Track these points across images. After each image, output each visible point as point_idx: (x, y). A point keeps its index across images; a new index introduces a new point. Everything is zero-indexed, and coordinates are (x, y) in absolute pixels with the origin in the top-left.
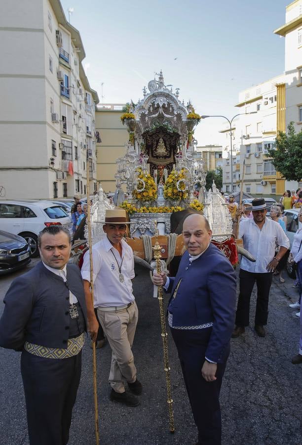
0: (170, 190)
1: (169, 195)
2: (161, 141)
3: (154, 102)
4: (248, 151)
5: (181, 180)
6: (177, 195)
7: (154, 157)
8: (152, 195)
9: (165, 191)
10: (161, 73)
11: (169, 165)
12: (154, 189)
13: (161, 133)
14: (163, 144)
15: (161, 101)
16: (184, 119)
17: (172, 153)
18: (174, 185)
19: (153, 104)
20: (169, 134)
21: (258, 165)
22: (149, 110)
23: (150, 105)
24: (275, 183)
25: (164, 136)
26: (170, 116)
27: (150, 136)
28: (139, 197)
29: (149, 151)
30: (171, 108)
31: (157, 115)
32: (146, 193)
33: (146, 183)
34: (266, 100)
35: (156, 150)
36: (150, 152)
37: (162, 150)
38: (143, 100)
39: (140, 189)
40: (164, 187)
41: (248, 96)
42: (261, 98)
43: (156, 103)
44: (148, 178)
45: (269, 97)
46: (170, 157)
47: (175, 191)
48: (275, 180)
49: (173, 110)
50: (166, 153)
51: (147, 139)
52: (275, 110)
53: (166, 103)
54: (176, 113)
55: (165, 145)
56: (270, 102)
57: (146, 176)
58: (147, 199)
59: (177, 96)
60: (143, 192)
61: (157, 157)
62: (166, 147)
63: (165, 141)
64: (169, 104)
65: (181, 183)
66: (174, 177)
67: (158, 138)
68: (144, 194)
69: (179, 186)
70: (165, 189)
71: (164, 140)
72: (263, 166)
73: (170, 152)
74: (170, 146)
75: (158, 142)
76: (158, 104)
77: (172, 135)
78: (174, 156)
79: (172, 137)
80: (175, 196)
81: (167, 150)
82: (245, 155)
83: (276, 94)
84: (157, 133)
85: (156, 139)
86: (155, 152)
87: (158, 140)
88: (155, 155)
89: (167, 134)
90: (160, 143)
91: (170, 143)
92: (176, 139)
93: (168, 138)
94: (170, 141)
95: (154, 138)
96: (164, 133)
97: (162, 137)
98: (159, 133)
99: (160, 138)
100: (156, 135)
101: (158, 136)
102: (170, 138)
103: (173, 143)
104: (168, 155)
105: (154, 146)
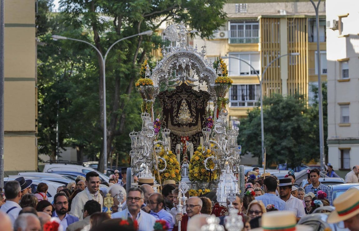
0: (197, 169)
1: (196, 175)
2: (184, 103)
3: (176, 63)
6: (205, 176)
7: (175, 125)
8: (175, 176)
9: (191, 171)
11: (195, 135)
14: (187, 108)
15: (184, 62)
16: (212, 83)
17: (199, 119)
18: (202, 164)
19: (174, 65)
20: (195, 94)
22: (169, 72)
23: (171, 67)
25: (189, 96)
27: (169, 97)
29: (167, 117)
32: (168, 173)
33: (168, 161)
35: (177, 116)
36: (169, 119)
37: (185, 116)
39: (161, 169)
40: (189, 166)
43: (178, 64)
44: (170, 156)
46: (196, 124)
47: (203, 170)
49: (198, 72)
50: (192, 119)
51: (164, 102)
53: (190, 64)
55: (190, 108)
57: (167, 153)
59: (203, 56)
60: (164, 172)
61: (179, 125)
62: (191, 112)
63: (189, 104)
65: (209, 160)
66: (200, 154)
67: (180, 99)
68: (166, 175)
69: (206, 164)
71: (187, 102)
73: (197, 118)
74: (196, 108)
75: (180, 104)
76: (180, 66)
77: (199, 95)
78: (202, 123)
79: (199, 97)
80: (202, 177)
81: (192, 116)
84: (179, 92)
85: (177, 100)
86: (176, 118)
87: (181, 102)
88: (175, 123)
89: (192, 93)
90: (182, 106)
91: (197, 106)
92: (205, 100)
93: (194, 100)
94: (196, 103)
95: (174, 100)
96: (187, 92)
97: (184, 98)
98: (181, 92)
99: (182, 99)
100: (177, 95)
101: (179, 96)
102: (196, 99)
103: (201, 106)
104: (194, 122)
105: (175, 111)
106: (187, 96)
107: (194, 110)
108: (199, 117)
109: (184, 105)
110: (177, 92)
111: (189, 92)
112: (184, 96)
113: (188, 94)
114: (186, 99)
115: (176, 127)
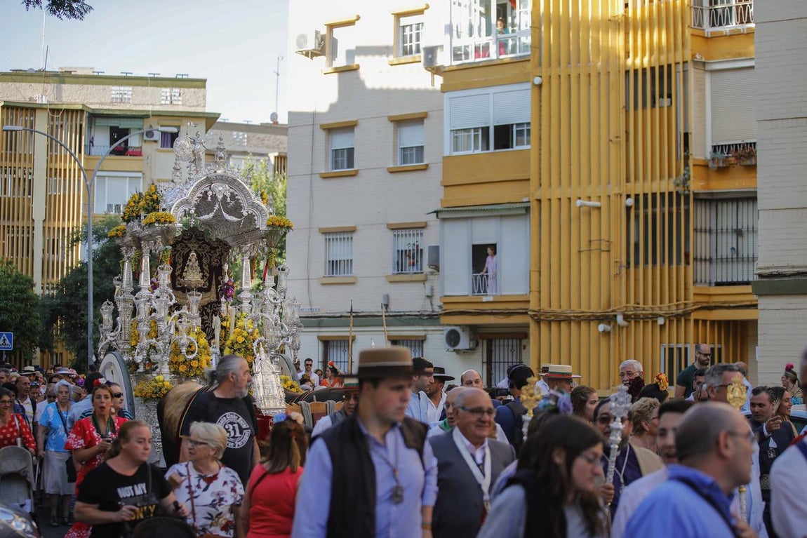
2: (193, 256)
3: (206, 192)
7: (177, 289)
8: (207, 366)
11: (207, 306)
13: (192, 240)
14: (197, 264)
15: (220, 191)
16: (261, 226)
17: (214, 282)
18: (248, 349)
19: (205, 195)
20: (208, 244)
22: (197, 204)
23: (199, 198)
25: (200, 247)
26: (235, 219)
28: (184, 368)
30: (236, 204)
31: (211, 215)
32: (197, 362)
35: (181, 275)
37: (193, 276)
46: (208, 290)
49: (241, 208)
50: (203, 282)
53: (228, 195)
54: (245, 214)
55: (201, 264)
57: (197, 330)
58: (198, 372)
61: (184, 289)
62: (202, 270)
63: (199, 258)
64: (233, 196)
67: (187, 250)
68: (193, 363)
71: (198, 255)
73: (210, 280)
74: (209, 264)
75: (186, 258)
76: (214, 197)
77: (215, 245)
78: (217, 288)
79: (214, 249)
81: (203, 277)
84: (185, 240)
85: (183, 252)
86: (179, 278)
87: (188, 254)
88: (179, 286)
89: (205, 243)
90: (190, 260)
91: (210, 263)
92: (222, 254)
93: (207, 252)
94: (211, 257)
95: (179, 251)
96: (198, 240)
97: (194, 249)
98: (189, 240)
99: (190, 251)
100: (184, 245)
101: (186, 246)
102: (210, 252)
103: (217, 262)
104: (206, 287)
105: (179, 267)
106: (197, 246)
107: (206, 268)
108: (214, 280)
109: (193, 260)
110: (183, 239)
111: (200, 240)
112: (193, 245)
113: (200, 243)
114: (195, 251)
115: (180, 292)
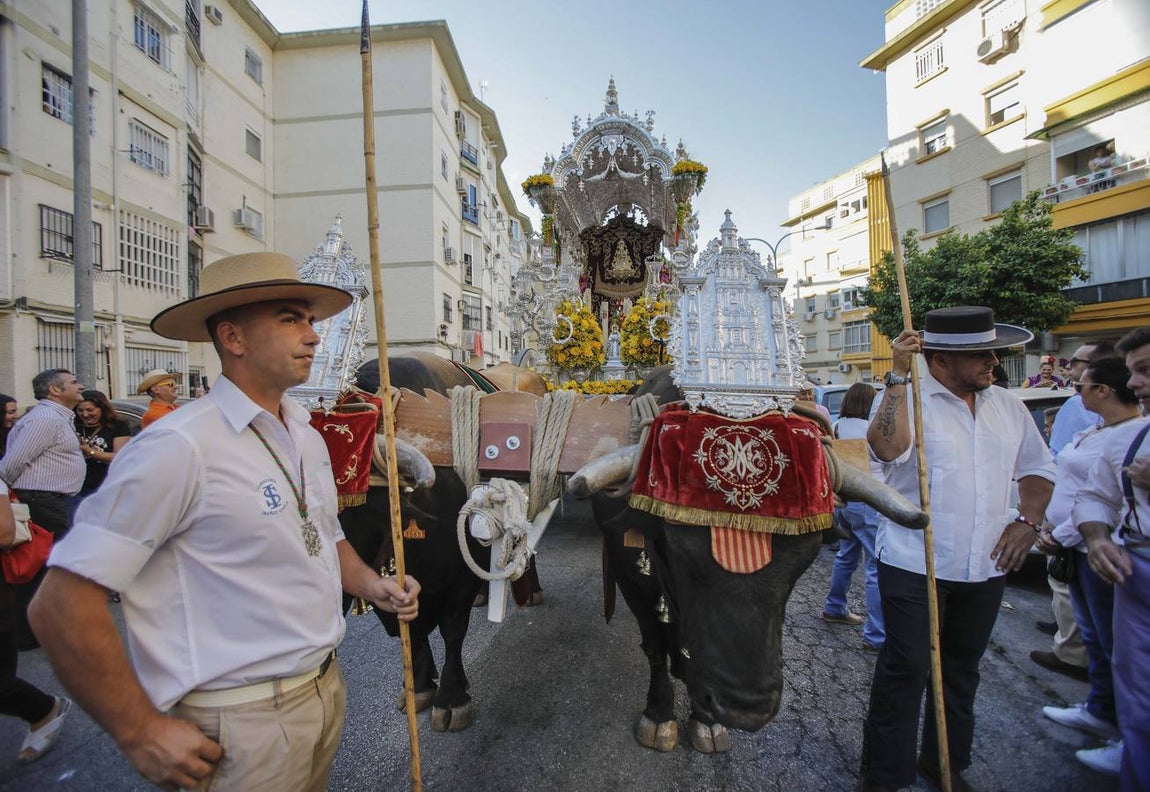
0: (634, 340)
1: (632, 352)
2: (622, 245)
3: (597, 148)
4: (811, 309)
5: (659, 315)
6: (651, 353)
7: (607, 281)
8: (591, 354)
9: (623, 344)
10: (612, 82)
12: (598, 341)
13: (622, 228)
14: (626, 252)
15: (612, 143)
16: (667, 177)
18: (644, 329)
19: (595, 152)
20: (639, 231)
21: (833, 333)
22: (586, 165)
23: (588, 156)
24: (870, 368)
25: (629, 235)
26: (634, 175)
27: (597, 236)
28: (561, 358)
29: (595, 269)
30: (635, 157)
31: (603, 175)
32: (577, 349)
33: (578, 325)
34: (845, 208)
35: (610, 267)
36: (598, 272)
37: (623, 266)
38: (571, 146)
39: (563, 338)
40: (620, 336)
41: (806, 204)
42: (834, 205)
43: (601, 149)
44: (582, 315)
45: (851, 200)
46: (640, 279)
47: (646, 342)
48: (870, 361)
49: (641, 161)
50: (634, 271)
51: (590, 244)
52: (865, 225)
53: (624, 147)
54: (646, 166)
55: (631, 253)
56: (852, 210)
57: (578, 310)
58: (580, 362)
59: (650, 129)
60: (569, 346)
61: (613, 281)
62: (633, 258)
63: (629, 247)
64: (630, 148)
65: (660, 322)
66: (642, 310)
67: (615, 239)
68: (573, 351)
69: (653, 328)
70: (621, 339)
71: (627, 243)
72: (842, 334)
73: (642, 269)
74: (641, 253)
75: (614, 247)
76: (606, 151)
77: (646, 231)
79: (647, 234)
80: (645, 355)
81: (634, 265)
82: (805, 316)
83: (865, 193)
84: (613, 229)
85: (610, 241)
86: (608, 270)
87: (616, 244)
88: (608, 278)
89: (635, 229)
90: (619, 250)
91: (642, 250)
92: (655, 240)
93: (638, 239)
94: (642, 245)
95: (606, 241)
96: (627, 228)
97: (622, 237)
98: (616, 229)
99: (619, 239)
100: (610, 234)
101: (614, 235)
102: (641, 239)
104: (638, 277)
105: (607, 258)
106: (626, 234)
107: (637, 256)
109: (622, 248)
110: (611, 228)
111: (630, 228)
112: (621, 234)
113: (629, 230)
114: (624, 239)
115: (609, 284)
